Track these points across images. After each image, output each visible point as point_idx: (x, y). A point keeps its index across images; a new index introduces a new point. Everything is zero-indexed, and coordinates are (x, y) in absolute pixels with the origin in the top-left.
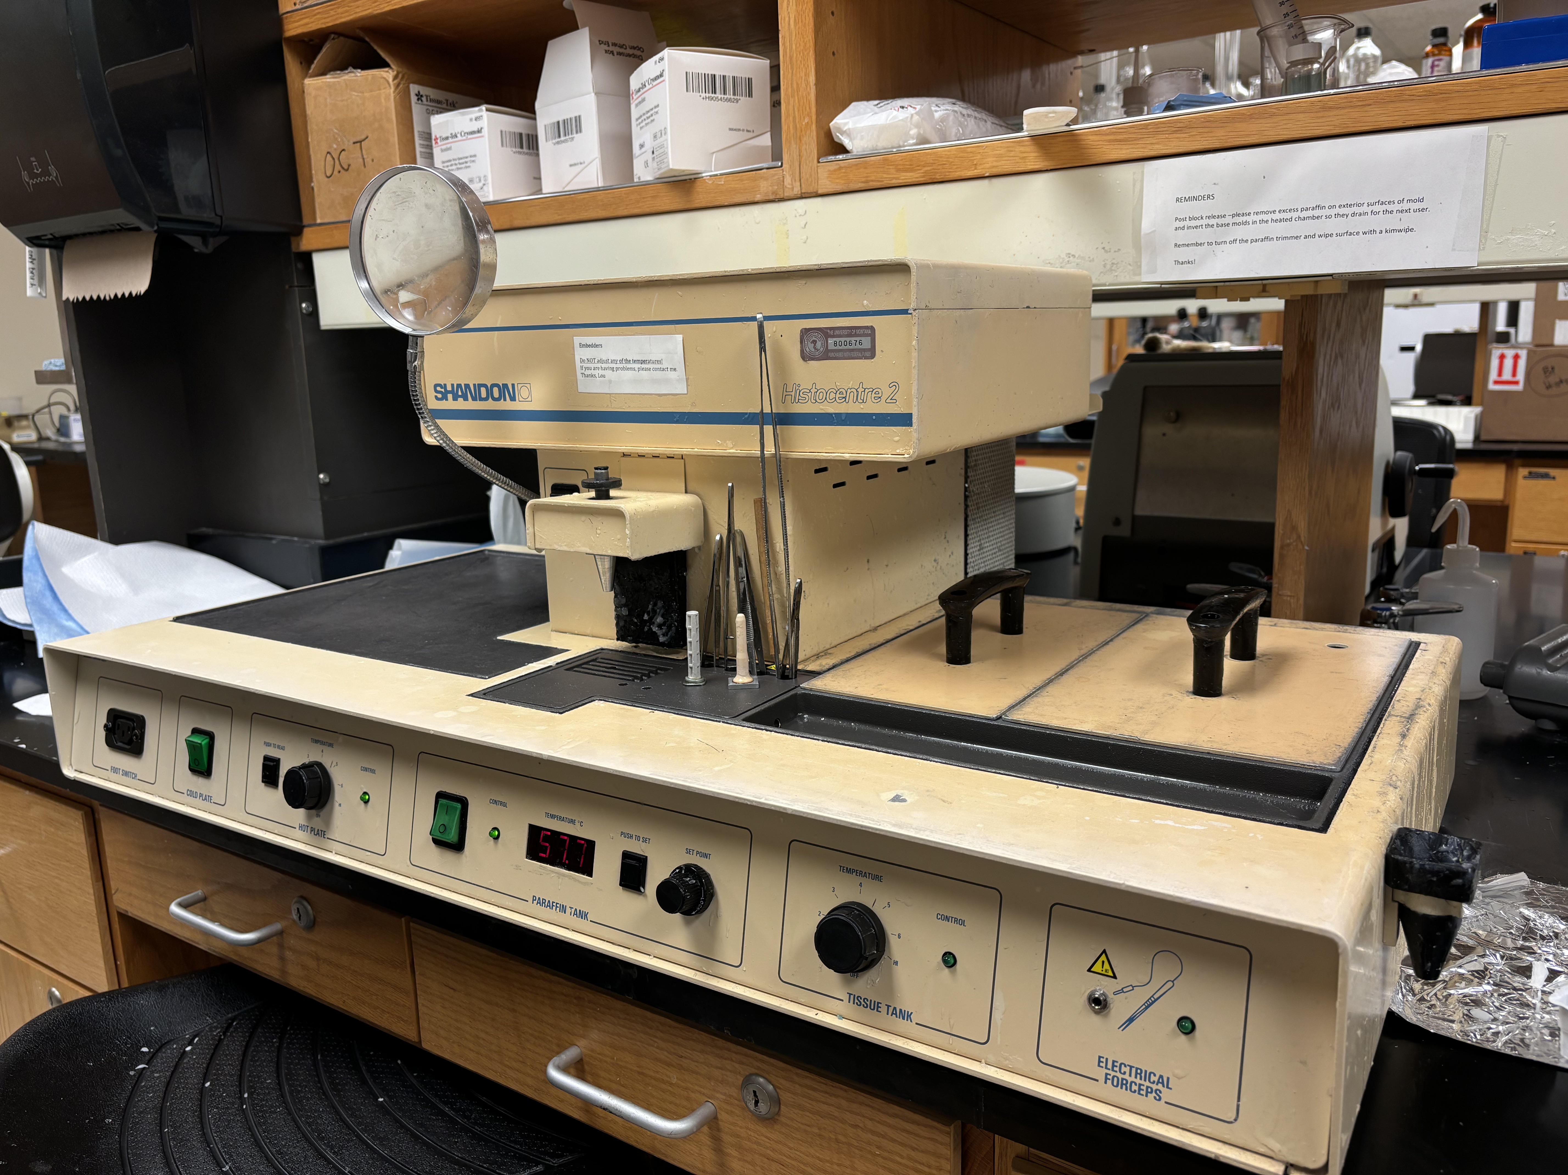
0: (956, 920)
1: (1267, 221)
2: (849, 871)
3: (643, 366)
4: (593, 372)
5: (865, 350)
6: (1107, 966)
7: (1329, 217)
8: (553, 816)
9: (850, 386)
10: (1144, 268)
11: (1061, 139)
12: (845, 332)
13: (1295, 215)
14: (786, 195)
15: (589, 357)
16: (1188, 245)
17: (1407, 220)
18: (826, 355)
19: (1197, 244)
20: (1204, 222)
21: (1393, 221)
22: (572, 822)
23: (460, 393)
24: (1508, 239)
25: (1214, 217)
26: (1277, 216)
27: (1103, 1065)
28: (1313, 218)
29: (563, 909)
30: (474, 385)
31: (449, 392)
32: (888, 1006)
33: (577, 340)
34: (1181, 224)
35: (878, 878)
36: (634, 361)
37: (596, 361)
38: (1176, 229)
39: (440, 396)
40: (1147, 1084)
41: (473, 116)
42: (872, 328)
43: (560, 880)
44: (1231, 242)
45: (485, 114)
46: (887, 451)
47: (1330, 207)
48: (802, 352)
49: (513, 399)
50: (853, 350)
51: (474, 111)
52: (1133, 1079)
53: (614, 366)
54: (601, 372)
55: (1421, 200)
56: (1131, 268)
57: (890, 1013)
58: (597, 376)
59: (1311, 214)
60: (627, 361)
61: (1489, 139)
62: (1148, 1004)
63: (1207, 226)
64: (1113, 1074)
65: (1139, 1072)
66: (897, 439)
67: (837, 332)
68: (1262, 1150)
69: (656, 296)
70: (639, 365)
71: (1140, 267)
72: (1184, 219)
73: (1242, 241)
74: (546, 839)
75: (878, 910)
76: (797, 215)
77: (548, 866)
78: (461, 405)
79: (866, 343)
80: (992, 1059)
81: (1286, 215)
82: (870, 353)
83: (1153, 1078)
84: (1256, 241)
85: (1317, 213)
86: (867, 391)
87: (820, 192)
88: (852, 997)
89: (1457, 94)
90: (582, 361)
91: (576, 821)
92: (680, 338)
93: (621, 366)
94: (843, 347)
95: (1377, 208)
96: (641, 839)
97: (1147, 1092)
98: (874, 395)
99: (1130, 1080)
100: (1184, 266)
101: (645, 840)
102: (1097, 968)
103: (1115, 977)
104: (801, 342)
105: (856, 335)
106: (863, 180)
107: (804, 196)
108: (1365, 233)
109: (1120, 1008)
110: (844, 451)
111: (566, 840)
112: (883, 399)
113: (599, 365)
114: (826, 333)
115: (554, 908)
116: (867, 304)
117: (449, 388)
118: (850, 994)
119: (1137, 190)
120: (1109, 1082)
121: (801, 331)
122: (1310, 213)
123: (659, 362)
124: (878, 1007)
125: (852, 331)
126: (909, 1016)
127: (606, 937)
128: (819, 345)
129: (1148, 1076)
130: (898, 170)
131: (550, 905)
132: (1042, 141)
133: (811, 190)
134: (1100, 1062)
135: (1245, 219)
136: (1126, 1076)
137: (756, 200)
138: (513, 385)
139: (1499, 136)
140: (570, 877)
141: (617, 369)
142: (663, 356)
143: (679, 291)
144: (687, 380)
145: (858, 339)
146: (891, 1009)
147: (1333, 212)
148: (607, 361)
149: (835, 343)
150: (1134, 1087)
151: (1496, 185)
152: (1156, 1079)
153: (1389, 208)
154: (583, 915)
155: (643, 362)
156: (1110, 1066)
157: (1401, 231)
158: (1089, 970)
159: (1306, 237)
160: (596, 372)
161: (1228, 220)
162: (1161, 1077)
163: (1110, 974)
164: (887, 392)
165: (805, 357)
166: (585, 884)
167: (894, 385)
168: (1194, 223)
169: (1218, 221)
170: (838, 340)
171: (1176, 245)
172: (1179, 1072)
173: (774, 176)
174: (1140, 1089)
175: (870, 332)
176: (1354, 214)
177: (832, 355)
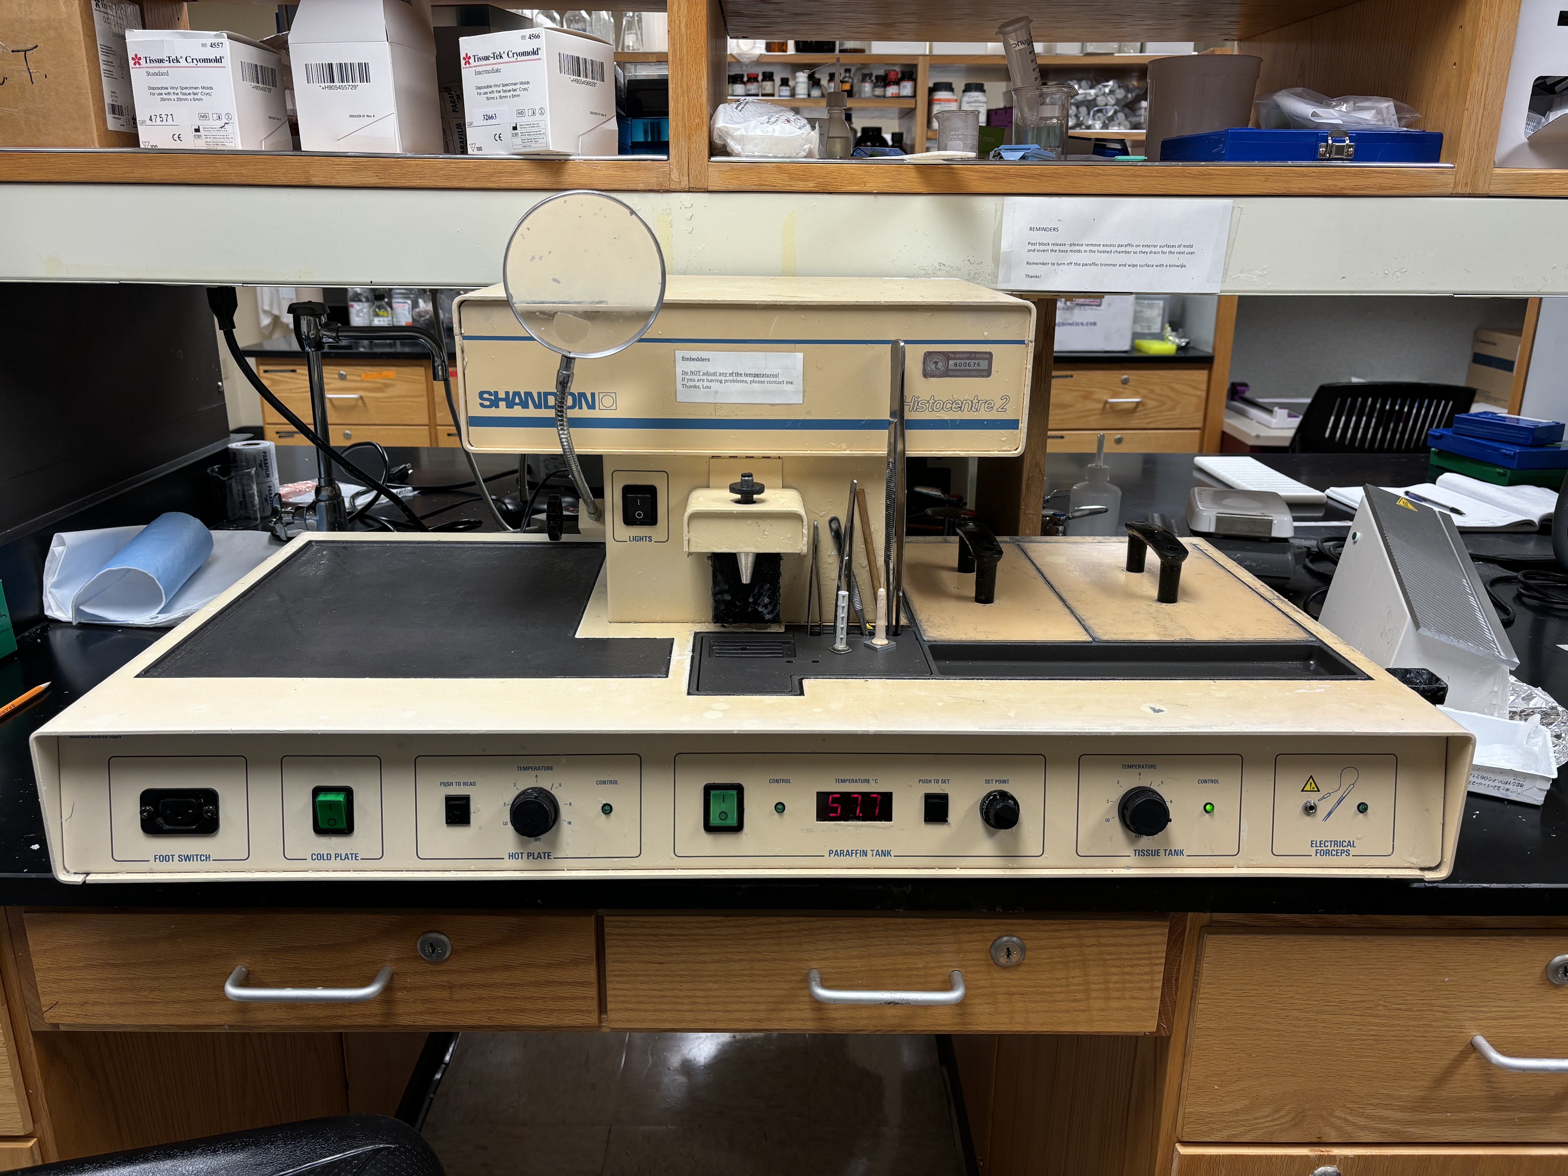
0: (1212, 781)
1: (1094, 251)
2: (1130, 767)
3: (756, 379)
4: (697, 384)
5: (982, 370)
6: (1313, 785)
7: (1135, 253)
8: (843, 781)
9: (966, 398)
10: (1000, 278)
11: (941, 170)
12: (966, 356)
13: (1114, 249)
14: (672, 187)
15: (693, 370)
16: (1037, 264)
17: (1183, 259)
18: (947, 373)
19: (1043, 264)
20: (1050, 247)
21: (1174, 259)
22: (867, 781)
23: (517, 401)
24: (1238, 276)
25: (1057, 245)
26: (1101, 248)
27: (1314, 845)
28: (1126, 252)
29: (865, 853)
30: (539, 394)
31: (502, 400)
32: (1166, 850)
33: (679, 354)
34: (1033, 248)
35: (1153, 766)
36: (747, 375)
37: (701, 374)
38: (1029, 251)
39: (487, 403)
40: (1342, 848)
41: (209, 41)
42: (990, 354)
43: (858, 831)
44: (1068, 264)
45: (226, 42)
46: (995, 449)
47: (1137, 246)
48: (924, 370)
49: (592, 407)
50: (971, 370)
51: (209, 36)
52: (1333, 848)
53: (723, 378)
54: (706, 384)
55: (1191, 246)
56: (989, 277)
57: (1167, 854)
58: (701, 387)
59: (1125, 248)
60: (737, 374)
61: (1233, 208)
62: (1339, 802)
63: (1052, 251)
64: (1320, 849)
65: (1336, 843)
66: (1004, 439)
67: (958, 356)
68: (1407, 865)
69: (776, 318)
70: (752, 379)
71: (997, 277)
72: (1035, 244)
73: (1076, 264)
74: (835, 800)
75: (1154, 787)
76: (682, 207)
77: (842, 822)
78: (518, 412)
79: (984, 365)
80: (1241, 863)
81: (1107, 249)
82: (988, 373)
83: (1345, 844)
84: (1086, 265)
85: (1128, 249)
86: (981, 402)
87: (710, 189)
88: (1137, 852)
89: (1218, 176)
90: (685, 373)
91: (871, 780)
92: (800, 356)
93: (731, 378)
94: (963, 367)
95: (1165, 249)
96: (940, 781)
97: (1341, 853)
98: (986, 405)
99: (1330, 849)
100: (1034, 279)
101: (944, 782)
102: (1308, 788)
103: (1319, 791)
104: (924, 363)
105: (975, 359)
106: (757, 183)
107: (691, 190)
108: (1157, 266)
109: (1323, 808)
110: (955, 449)
111: (858, 798)
112: (995, 408)
113: (705, 378)
114: (947, 356)
115: (854, 855)
116: (987, 335)
117: (502, 395)
118: (1135, 851)
119: (998, 217)
120: (1318, 854)
121: (925, 354)
122: (1123, 249)
123: (776, 376)
124: (1158, 853)
125: (971, 355)
126: (1182, 852)
127: (912, 865)
128: (940, 365)
129: (1341, 844)
130: (792, 179)
131: (849, 853)
132: (923, 169)
133: (700, 185)
134: (1312, 844)
135: (1079, 248)
136: (1329, 848)
137: (639, 188)
138: (593, 395)
139: (1239, 207)
140: (868, 826)
141: (726, 381)
142: (780, 371)
143: (803, 315)
144: (804, 392)
145: (977, 362)
146: (1168, 852)
147: (1138, 249)
148: (715, 374)
149: (956, 365)
150: (1334, 853)
151: (1235, 239)
152: (1346, 844)
153: (1173, 250)
154: (886, 853)
155: (757, 375)
156: (1318, 845)
157: (1178, 266)
158: (1303, 791)
159: (1120, 266)
160: (700, 384)
161: (1067, 248)
162: (1349, 842)
163: (1316, 789)
164: (999, 403)
165: (926, 375)
166: (888, 827)
167: (1006, 398)
168: (1042, 248)
169: (1059, 248)
170: (958, 362)
171: (1028, 263)
172: (1359, 836)
173: (658, 169)
174: (1337, 853)
175: (989, 357)
176: (1151, 252)
177: (952, 373)
